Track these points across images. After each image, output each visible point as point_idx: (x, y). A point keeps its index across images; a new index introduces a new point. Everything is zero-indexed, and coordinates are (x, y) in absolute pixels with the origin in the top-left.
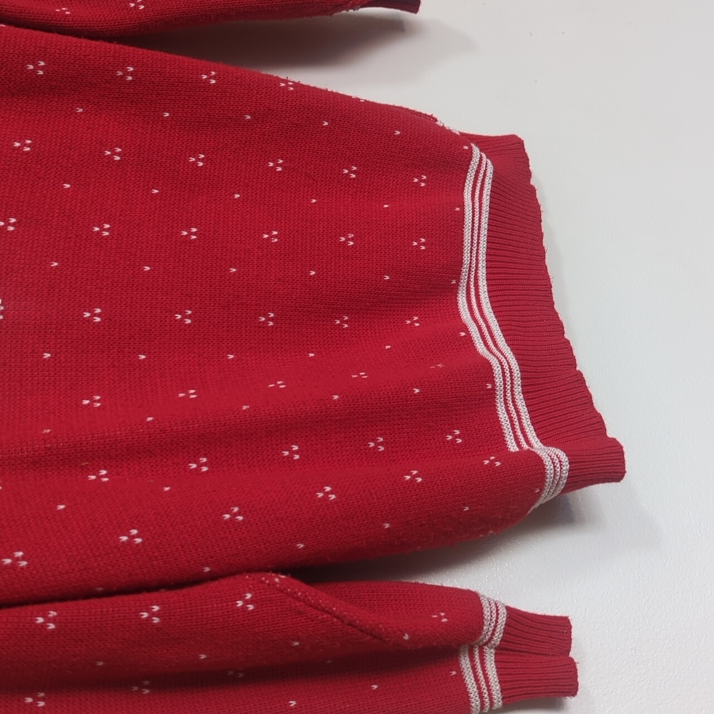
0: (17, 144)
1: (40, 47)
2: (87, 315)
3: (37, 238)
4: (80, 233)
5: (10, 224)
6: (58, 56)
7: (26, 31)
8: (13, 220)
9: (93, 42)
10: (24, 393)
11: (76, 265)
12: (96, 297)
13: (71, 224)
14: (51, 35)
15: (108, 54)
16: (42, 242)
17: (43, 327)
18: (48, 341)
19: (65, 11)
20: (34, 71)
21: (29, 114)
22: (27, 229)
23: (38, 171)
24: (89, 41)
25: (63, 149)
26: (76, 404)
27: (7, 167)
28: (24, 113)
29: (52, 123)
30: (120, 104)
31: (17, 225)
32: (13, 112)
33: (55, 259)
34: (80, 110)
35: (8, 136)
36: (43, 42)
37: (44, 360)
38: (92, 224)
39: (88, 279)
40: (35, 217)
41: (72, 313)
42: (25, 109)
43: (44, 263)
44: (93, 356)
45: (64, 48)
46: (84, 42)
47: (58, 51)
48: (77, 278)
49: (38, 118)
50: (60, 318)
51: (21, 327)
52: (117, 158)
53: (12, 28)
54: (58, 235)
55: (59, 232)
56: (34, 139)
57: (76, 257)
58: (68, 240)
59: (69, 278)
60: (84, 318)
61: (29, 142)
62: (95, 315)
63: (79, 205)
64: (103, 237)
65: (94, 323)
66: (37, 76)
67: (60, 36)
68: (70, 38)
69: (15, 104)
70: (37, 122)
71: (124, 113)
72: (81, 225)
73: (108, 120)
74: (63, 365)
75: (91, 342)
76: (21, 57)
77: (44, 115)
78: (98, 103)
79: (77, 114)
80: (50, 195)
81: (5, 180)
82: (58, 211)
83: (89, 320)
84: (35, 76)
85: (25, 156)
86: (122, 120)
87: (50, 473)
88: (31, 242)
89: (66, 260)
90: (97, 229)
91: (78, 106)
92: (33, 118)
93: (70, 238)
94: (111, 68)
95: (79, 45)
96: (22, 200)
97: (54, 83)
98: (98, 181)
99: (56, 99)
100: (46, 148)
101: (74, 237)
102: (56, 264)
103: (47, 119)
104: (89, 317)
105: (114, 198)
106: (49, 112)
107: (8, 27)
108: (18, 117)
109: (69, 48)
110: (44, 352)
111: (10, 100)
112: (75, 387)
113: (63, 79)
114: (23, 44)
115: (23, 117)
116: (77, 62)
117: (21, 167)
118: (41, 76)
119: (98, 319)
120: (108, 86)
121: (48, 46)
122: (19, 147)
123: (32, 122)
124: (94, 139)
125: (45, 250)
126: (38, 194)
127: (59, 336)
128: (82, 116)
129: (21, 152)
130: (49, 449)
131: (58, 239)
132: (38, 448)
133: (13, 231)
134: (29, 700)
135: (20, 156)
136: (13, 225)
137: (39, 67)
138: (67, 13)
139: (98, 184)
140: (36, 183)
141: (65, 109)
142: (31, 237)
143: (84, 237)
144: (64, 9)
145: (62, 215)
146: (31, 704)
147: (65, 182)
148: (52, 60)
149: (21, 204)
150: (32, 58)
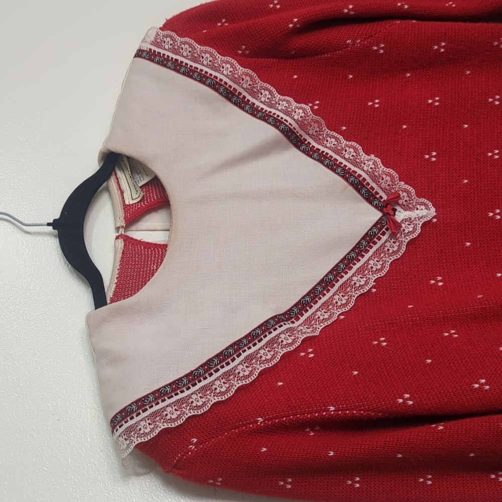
0: (430, 101)
1: (442, 33)
2: (491, 214)
3: (451, 164)
4: (479, 158)
5: (432, 157)
6: (454, 37)
7: (431, 23)
8: (434, 154)
9: (476, 24)
10: (457, 270)
11: (479, 180)
12: (495, 202)
13: (472, 152)
14: (447, 23)
15: (487, 32)
16: (455, 167)
17: (463, 225)
18: (467, 234)
19: (452, 4)
20: (438, 50)
21: (434, 79)
22: (444, 159)
23: (446, 118)
24: (473, 24)
25: (460, 100)
26: (493, 276)
27: (426, 118)
28: (431, 79)
29: (450, 84)
30: (496, 65)
31: (437, 156)
32: (424, 79)
33: (465, 178)
34: (468, 72)
35: (423, 96)
36: (444, 29)
37: (467, 247)
38: (486, 151)
39: (488, 190)
40: (448, 150)
41: (481, 214)
42: (431, 77)
43: (458, 181)
44: (498, 243)
45: (458, 31)
46: (470, 25)
47: (454, 34)
48: (481, 190)
49: (440, 82)
50: (474, 218)
51: (449, 225)
52: (497, 103)
53: (421, 22)
54: (465, 161)
55: (465, 158)
56: (440, 96)
57: (479, 175)
58: (472, 164)
59: (476, 190)
60: (489, 217)
61: (437, 98)
62: (496, 214)
63: (476, 138)
64: (495, 159)
65: (496, 220)
66: (440, 53)
67: (453, 23)
68: (460, 23)
69: (425, 74)
70: (440, 84)
71: (498, 71)
72: (479, 152)
73: (488, 77)
74: (479, 250)
75: (495, 233)
76: (429, 42)
77: (444, 79)
78: (480, 66)
79: (466, 75)
80: (455, 134)
81: (425, 126)
82: (462, 144)
83: (493, 218)
84: (438, 53)
85: (436, 109)
86: (498, 76)
87: (486, 325)
88: (448, 167)
89: (473, 178)
90: (490, 154)
91: (466, 70)
92: (437, 82)
93: (473, 162)
94: (490, 41)
95: (467, 28)
96: (438, 139)
97: (451, 56)
98: (486, 120)
99: (452, 67)
100: (449, 102)
101: (476, 161)
102: (466, 181)
103: (447, 81)
104: (492, 216)
105: (498, 131)
106: (448, 76)
107: (418, 22)
108: (427, 82)
109: (461, 31)
110: (466, 241)
111: (422, 71)
112: (489, 265)
113: (457, 53)
114: (430, 32)
115: (431, 82)
116: (467, 40)
117: (435, 116)
118: (443, 52)
119: (498, 217)
120: (488, 53)
121: (447, 32)
122: (431, 103)
123: (437, 84)
124: (480, 91)
125: (458, 172)
126: (448, 134)
127: (474, 230)
128: (470, 76)
129: (433, 106)
130: (484, 308)
131: (465, 164)
132: (477, 308)
133: (435, 161)
134: (493, 476)
135: (433, 109)
136: (435, 156)
137: (441, 47)
138: (454, 6)
139: (486, 123)
140: (445, 126)
141: (458, 73)
142: (448, 164)
143: (482, 161)
144: (451, 3)
145: (466, 147)
146: (494, 479)
147: (464, 124)
148: (450, 41)
149: (438, 142)
150: (436, 41)
